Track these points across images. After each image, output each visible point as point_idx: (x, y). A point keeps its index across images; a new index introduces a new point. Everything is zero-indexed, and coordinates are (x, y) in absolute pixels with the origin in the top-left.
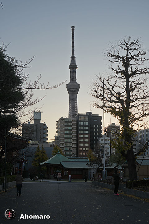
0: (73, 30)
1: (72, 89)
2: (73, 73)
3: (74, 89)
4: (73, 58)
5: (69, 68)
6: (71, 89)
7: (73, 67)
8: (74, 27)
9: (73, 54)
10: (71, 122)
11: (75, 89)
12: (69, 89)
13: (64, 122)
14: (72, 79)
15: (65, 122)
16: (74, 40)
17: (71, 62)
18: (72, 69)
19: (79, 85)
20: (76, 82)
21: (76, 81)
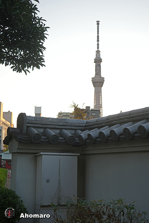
0: (98, 24)
1: (97, 82)
2: (98, 67)
3: (98, 82)
4: (98, 52)
5: (94, 62)
6: (95, 82)
7: (98, 61)
8: (99, 21)
9: (98, 48)
10: (69, 116)
11: (100, 82)
12: (94, 82)
13: (62, 116)
14: (97, 73)
15: (64, 116)
16: (99, 35)
17: (96, 56)
18: (97, 62)
19: (104, 78)
20: (101, 76)
21: (100, 74)
